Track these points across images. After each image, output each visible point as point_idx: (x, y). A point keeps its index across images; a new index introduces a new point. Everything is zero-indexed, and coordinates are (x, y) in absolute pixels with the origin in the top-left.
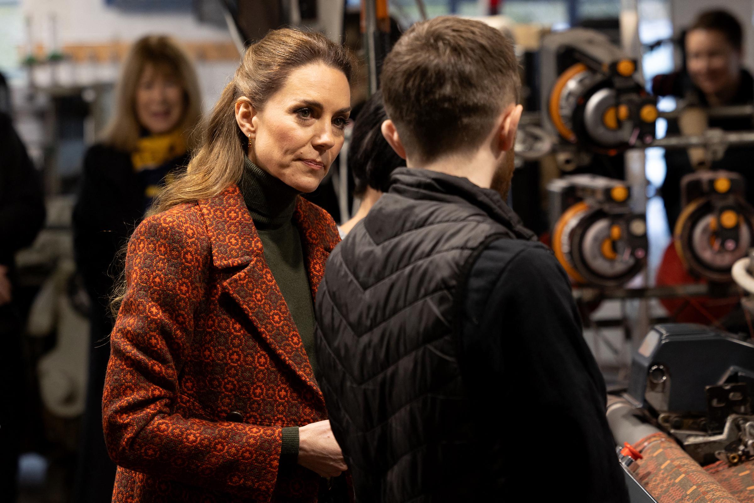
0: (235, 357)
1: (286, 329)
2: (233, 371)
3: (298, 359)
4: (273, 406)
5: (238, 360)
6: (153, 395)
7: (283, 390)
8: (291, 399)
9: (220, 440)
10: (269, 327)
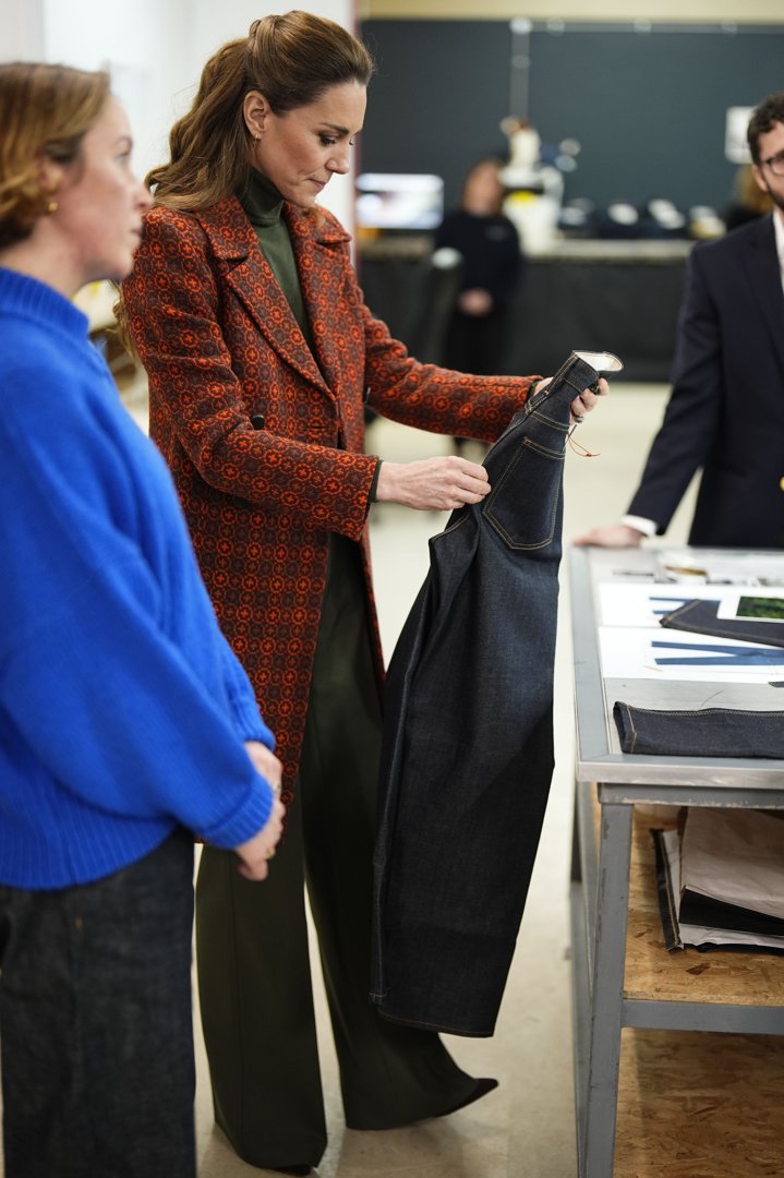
0: (253, 354)
1: (287, 326)
2: (252, 371)
3: (301, 358)
5: (255, 358)
10: (271, 324)
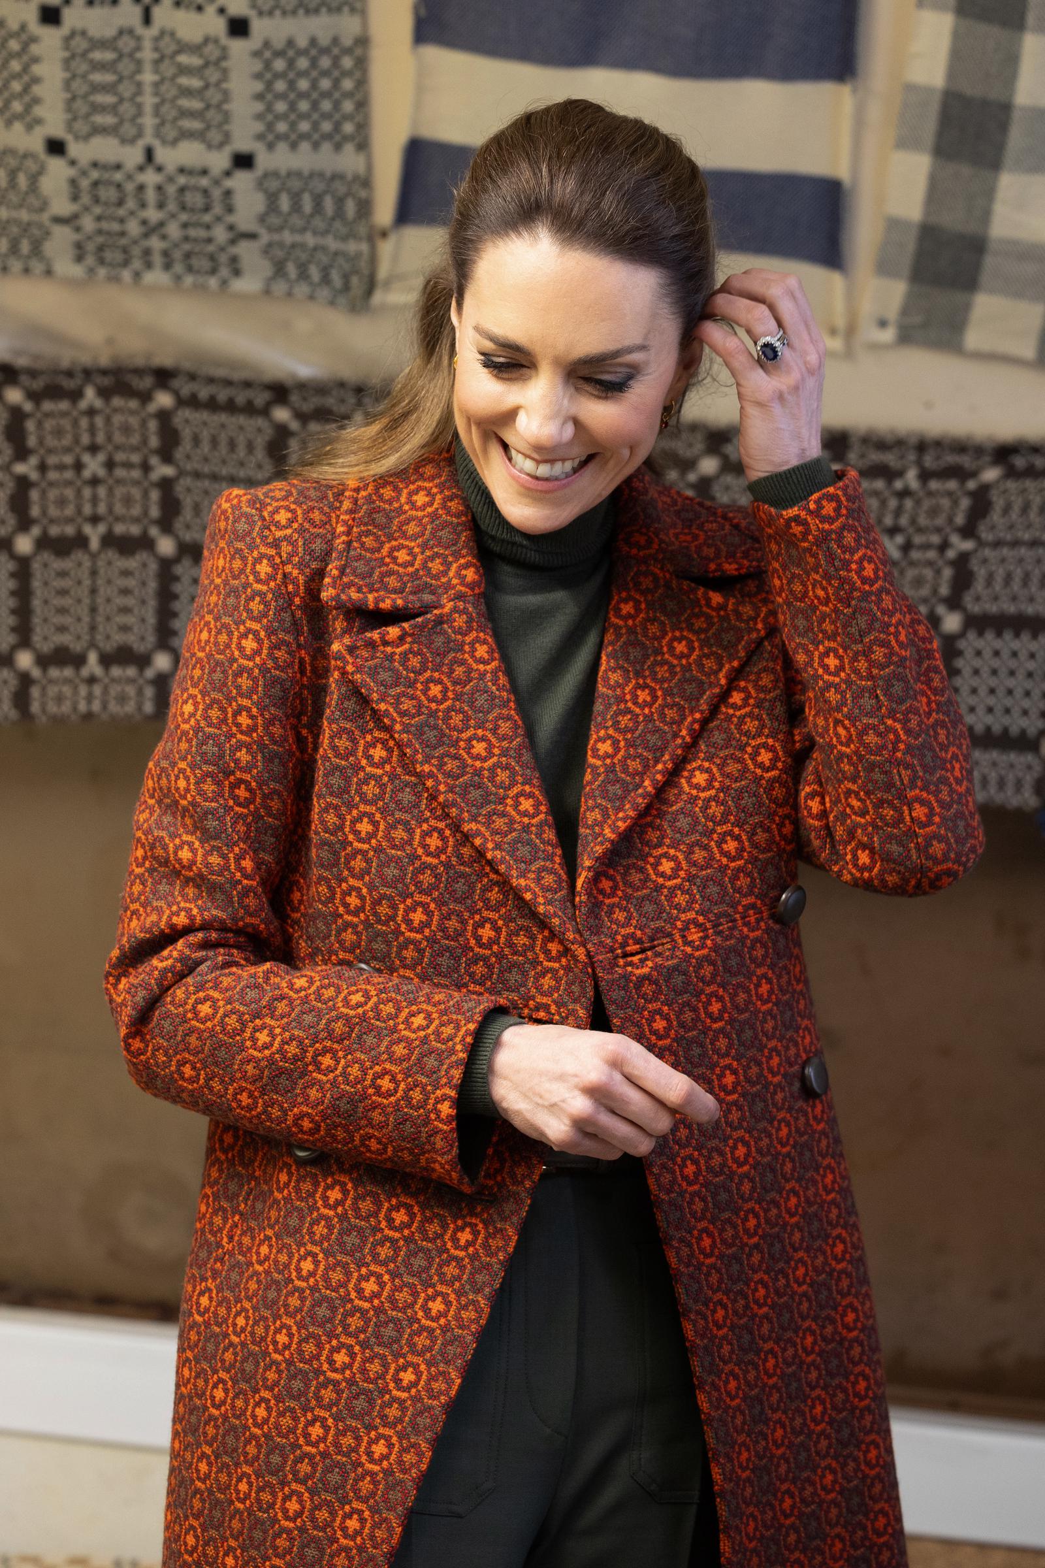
0: (365, 827)
1: (503, 776)
2: (358, 863)
3: (524, 851)
4: (457, 959)
5: (371, 836)
6: (173, 927)
7: (488, 926)
8: (507, 951)
9: (329, 1044)
